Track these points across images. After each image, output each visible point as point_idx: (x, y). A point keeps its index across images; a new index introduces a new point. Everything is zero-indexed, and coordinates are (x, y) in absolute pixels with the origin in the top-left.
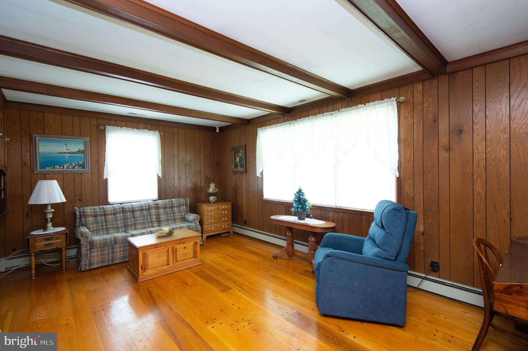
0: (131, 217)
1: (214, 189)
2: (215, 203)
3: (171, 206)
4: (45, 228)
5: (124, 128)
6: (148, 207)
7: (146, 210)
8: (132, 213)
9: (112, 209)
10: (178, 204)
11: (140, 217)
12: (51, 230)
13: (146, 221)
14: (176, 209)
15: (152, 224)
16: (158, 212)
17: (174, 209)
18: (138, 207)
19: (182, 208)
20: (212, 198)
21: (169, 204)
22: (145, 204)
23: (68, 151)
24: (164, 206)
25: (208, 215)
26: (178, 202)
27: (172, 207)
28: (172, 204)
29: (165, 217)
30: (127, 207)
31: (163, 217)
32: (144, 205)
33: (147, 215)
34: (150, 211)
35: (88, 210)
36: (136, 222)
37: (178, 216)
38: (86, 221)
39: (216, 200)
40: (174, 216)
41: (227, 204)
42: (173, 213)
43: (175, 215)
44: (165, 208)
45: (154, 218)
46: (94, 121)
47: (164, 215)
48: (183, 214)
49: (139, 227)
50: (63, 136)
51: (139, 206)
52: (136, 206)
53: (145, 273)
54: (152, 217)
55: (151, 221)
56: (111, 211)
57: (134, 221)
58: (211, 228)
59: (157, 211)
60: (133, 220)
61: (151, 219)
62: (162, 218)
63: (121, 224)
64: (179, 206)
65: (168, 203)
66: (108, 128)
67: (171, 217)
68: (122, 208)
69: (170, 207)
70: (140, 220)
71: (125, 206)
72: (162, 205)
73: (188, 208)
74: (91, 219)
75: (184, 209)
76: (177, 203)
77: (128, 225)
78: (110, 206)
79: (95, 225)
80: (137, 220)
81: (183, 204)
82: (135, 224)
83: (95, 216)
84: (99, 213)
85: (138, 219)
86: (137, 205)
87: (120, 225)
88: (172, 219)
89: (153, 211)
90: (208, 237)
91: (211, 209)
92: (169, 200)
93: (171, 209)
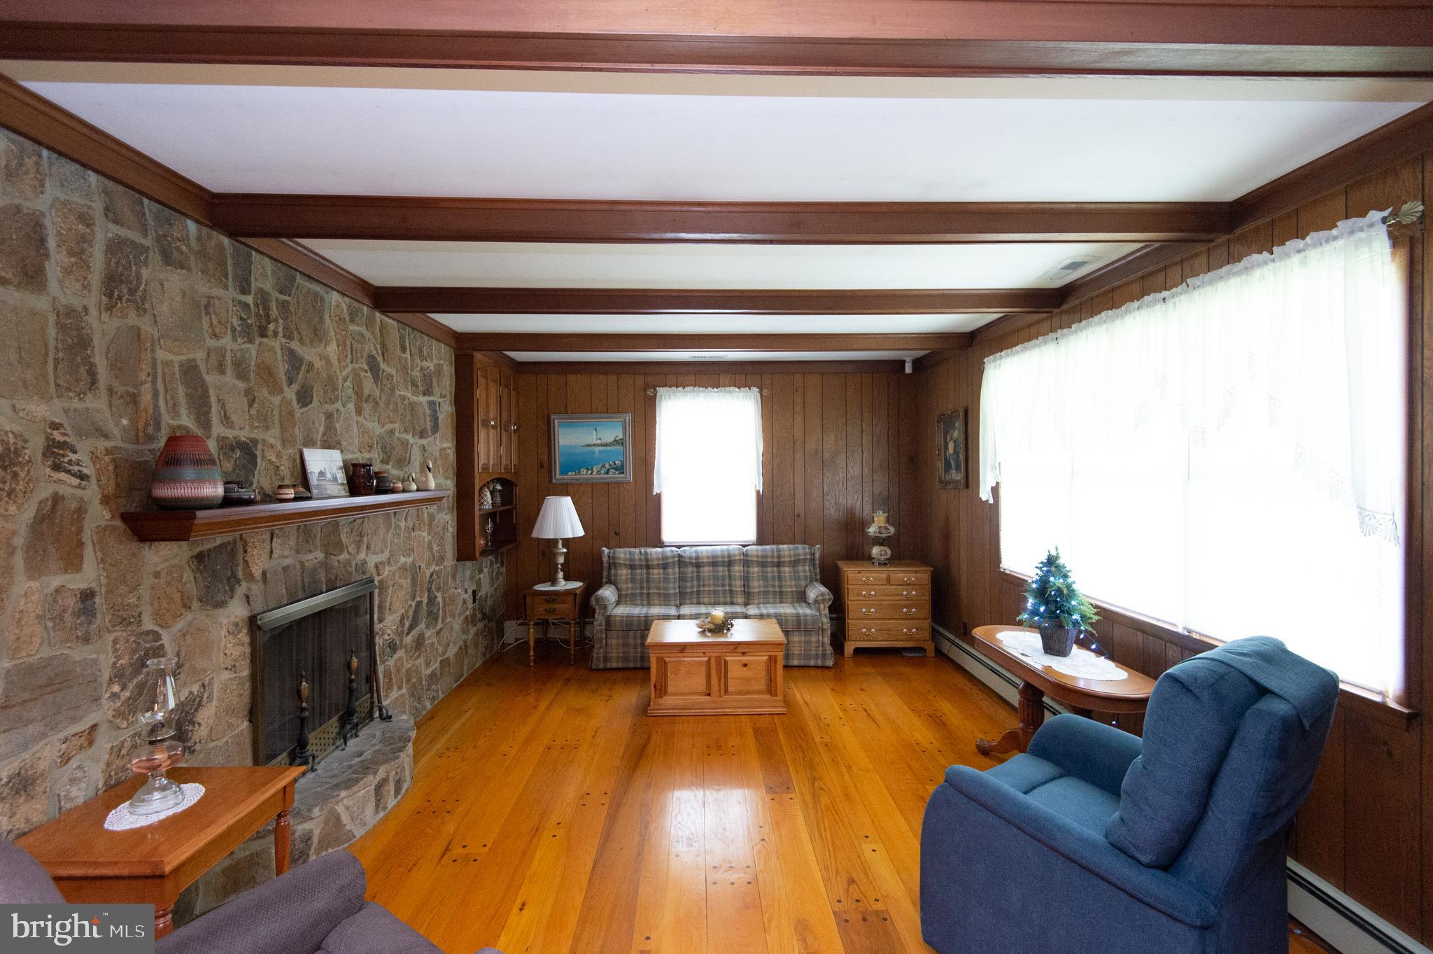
0: (692, 577)
1: (880, 528)
2: (885, 564)
3: (776, 560)
4: (554, 581)
5: (688, 389)
6: (726, 559)
7: (723, 566)
8: (695, 569)
9: (660, 557)
10: (793, 559)
11: (709, 580)
12: (563, 585)
13: (721, 589)
14: (787, 569)
15: (731, 597)
16: (748, 572)
17: (782, 569)
18: (707, 557)
19: (801, 568)
20: (876, 551)
21: (772, 557)
22: (722, 551)
23: (599, 442)
24: (760, 560)
25: (860, 595)
26: (792, 552)
27: (779, 565)
28: (779, 557)
29: (759, 586)
30: (687, 554)
31: (756, 585)
32: (719, 553)
33: (724, 576)
34: (732, 568)
35: (622, 553)
36: (702, 589)
37: (791, 586)
38: (616, 576)
39: (888, 556)
40: (780, 587)
41: (916, 572)
42: (780, 579)
43: (783, 583)
44: (763, 564)
45: (738, 585)
46: (640, 381)
47: (759, 581)
48: (803, 583)
49: (706, 600)
50: (594, 415)
51: (710, 554)
52: (705, 554)
53: (660, 701)
54: (733, 582)
55: (731, 591)
56: (658, 559)
57: (699, 586)
58: (869, 630)
59: (746, 569)
60: (695, 582)
61: (730, 585)
62: (754, 588)
63: (674, 588)
64: (795, 563)
65: (769, 554)
66: (661, 390)
67: (774, 586)
68: (680, 556)
69: (773, 564)
70: (709, 585)
71: (685, 551)
72: (758, 557)
73: (818, 570)
74: (624, 571)
75: (805, 572)
76: (790, 556)
77: (685, 593)
78: (659, 550)
79: (630, 585)
80: (704, 585)
81: (805, 560)
82: (698, 592)
83: (632, 567)
84: (637, 563)
85: (707, 583)
86: (707, 552)
87: (672, 592)
88: (775, 592)
89: (737, 569)
90: (858, 651)
91: (868, 579)
92: (774, 546)
93: (776, 569)
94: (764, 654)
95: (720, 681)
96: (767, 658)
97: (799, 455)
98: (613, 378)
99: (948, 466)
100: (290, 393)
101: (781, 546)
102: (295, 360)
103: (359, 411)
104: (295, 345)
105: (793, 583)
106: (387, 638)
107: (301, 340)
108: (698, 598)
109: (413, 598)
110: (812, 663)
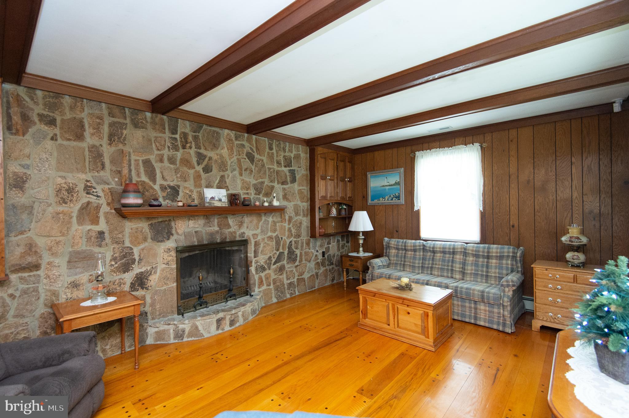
0: (430, 258)
3: (486, 254)
4: (358, 252)
5: (433, 150)
6: (451, 250)
7: (450, 254)
8: (432, 254)
9: (412, 245)
10: (499, 255)
11: (439, 261)
12: (362, 254)
13: (446, 267)
14: (494, 261)
15: (452, 274)
16: (465, 260)
17: (490, 261)
18: (440, 248)
19: (504, 262)
21: (483, 252)
22: (450, 245)
23: (388, 184)
24: (474, 253)
25: (546, 286)
26: (499, 251)
27: (488, 257)
28: (488, 252)
29: (472, 270)
30: (428, 245)
31: (469, 269)
32: (448, 246)
33: (449, 260)
34: (455, 256)
35: (393, 242)
36: (434, 266)
37: (495, 273)
38: (389, 253)
40: (487, 272)
42: (487, 267)
43: (490, 270)
44: (477, 256)
45: (457, 267)
47: (472, 266)
49: (436, 273)
50: (386, 171)
51: (442, 246)
52: (438, 246)
54: (454, 265)
55: (452, 270)
57: (433, 264)
58: (555, 315)
59: (464, 257)
60: (431, 262)
61: (452, 266)
62: (468, 270)
63: (419, 263)
64: (500, 258)
65: (481, 250)
67: (482, 271)
68: (424, 246)
69: (484, 257)
70: (439, 265)
71: (428, 243)
72: (472, 251)
73: (519, 265)
74: (394, 251)
75: (507, 264)
76: (497, 253)
77: (424, 267)
78: (413, 241)
79: (395, 258)
80: (436, 264)
81: (508, 256)
82: (432, 268)
83: (398, 249)
85: (437, 263)
86: (441, 245)
87: (417, 265)
88: (482, 275)
89: (459, 257)
90: (543, 328)
91: (554, 275)
92: (487, 245)
93: (486, 260)
94: (421, 309)
95: (394, 318)
96: (422, 312)
97: (514, 185)
98: (395, 150)
100: (199, 168)
101: (492, 246)
102: (201, 157)
103: (241, 175)
104: (202, 151)
105: (497, 271)
106: (259, 264)
107: (206, 149)
108: (431, 271)
109: (278, 250)
110: (495, 327)
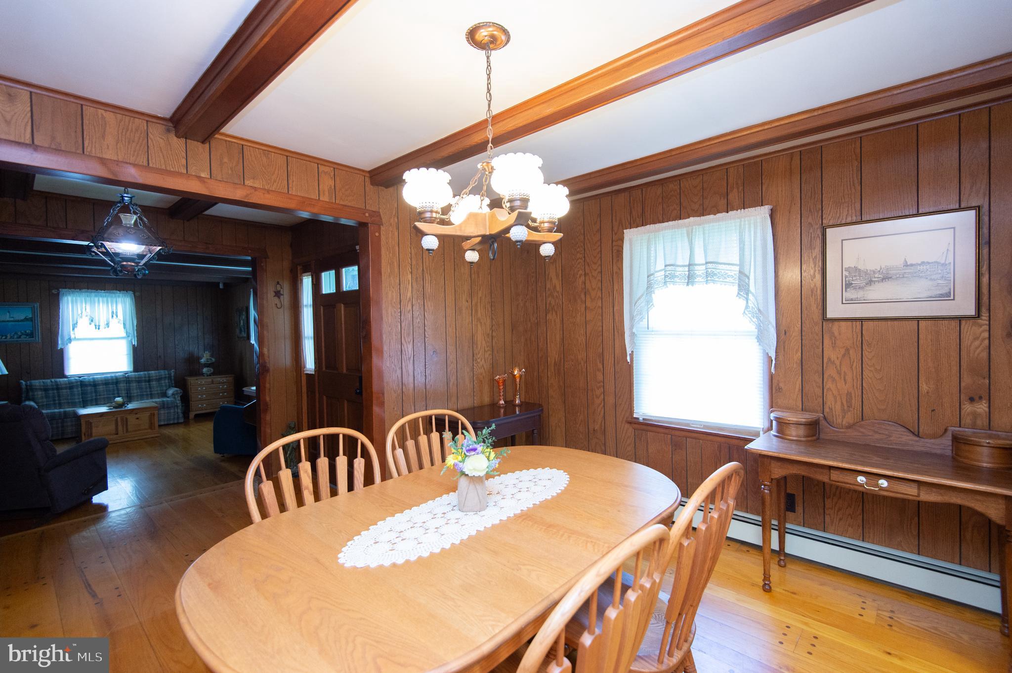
0: (92, 392)
1: (207, 359)
2: (210, 376)
3: (147, 379)
5: (84, 290)
6: (115, 381)
7: (113, 384)
8: (93, 388)
9: (67, 382)
10: (158, 377)
11: (103, 392)
13: (112, 396)
14: (154, 383)
16: (129, 386)
17: (151, 383)
18: (101, 381)
19: (163, 382)
20: (205, 370)
21: (145, 377)
22: (112, 377)
23: (12, 319)
24: (137, 379)
25: (197, 390)
26: (157, 374)
27: (149, 381)
28: (149, 377)
29: (138, 392)
30: (87, 380)
31: (135, 392)
32: (110, 378)
33: (114, 390)
34: (118, 385)
35: (37, 383)
36: (99, 397)
37: (157, 390)
38: (33, 395)
39: (212, 372)
41: (227, 377)
42: (150, 388)
43: (152, 390)
44: (139, 381)
45: (123, 393)
46: (45, 285)
47: (137, 389)
48: (165, 388)
50: (5, 304)
51: (103, 379)
52: (99, 379)
54: (120, 392)
56: (66, 384)
57: (96, 396)
58: (202, 405)
59: (128, 385)
60: (94, 394)
61: (118, 394)
62: (134, 394)
63: (79, 399)
64: (159, 379)
65: (143, 376)
66: (62, 291)
68: (81, 381)
69: (145, 381)
70: (104, 395)
71: (85, 379)
72: (135, 378)
73: (173, 382)
74: (40, 393)
75: (165, 383)
76: (156, 376)
77: (87, 401)
78: (66, 379)
79: (45, 400)
80: (100, 395)
81: (166, 377)
82: (96, 399)
83: (45, 390)
84: (49, 387)
85: (102, 394)
86: (101, 378)
87: (77, 400)
88: (147, 395)
89: (122, 385)
90: (197, 416)
91: (201, 382)
92: (146, 372)
93: (147, 383)
95: (123, 427)
96: (149, 414)
97: (160, 327)
98: (22, 282)
99: (241, 331)
101: (150, 372)
105: (159, 389)
110: (172, 422)
